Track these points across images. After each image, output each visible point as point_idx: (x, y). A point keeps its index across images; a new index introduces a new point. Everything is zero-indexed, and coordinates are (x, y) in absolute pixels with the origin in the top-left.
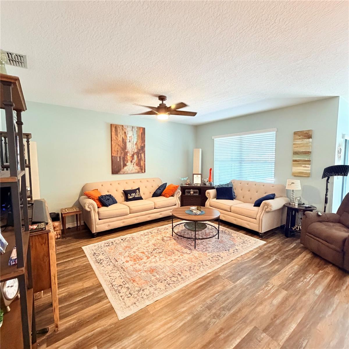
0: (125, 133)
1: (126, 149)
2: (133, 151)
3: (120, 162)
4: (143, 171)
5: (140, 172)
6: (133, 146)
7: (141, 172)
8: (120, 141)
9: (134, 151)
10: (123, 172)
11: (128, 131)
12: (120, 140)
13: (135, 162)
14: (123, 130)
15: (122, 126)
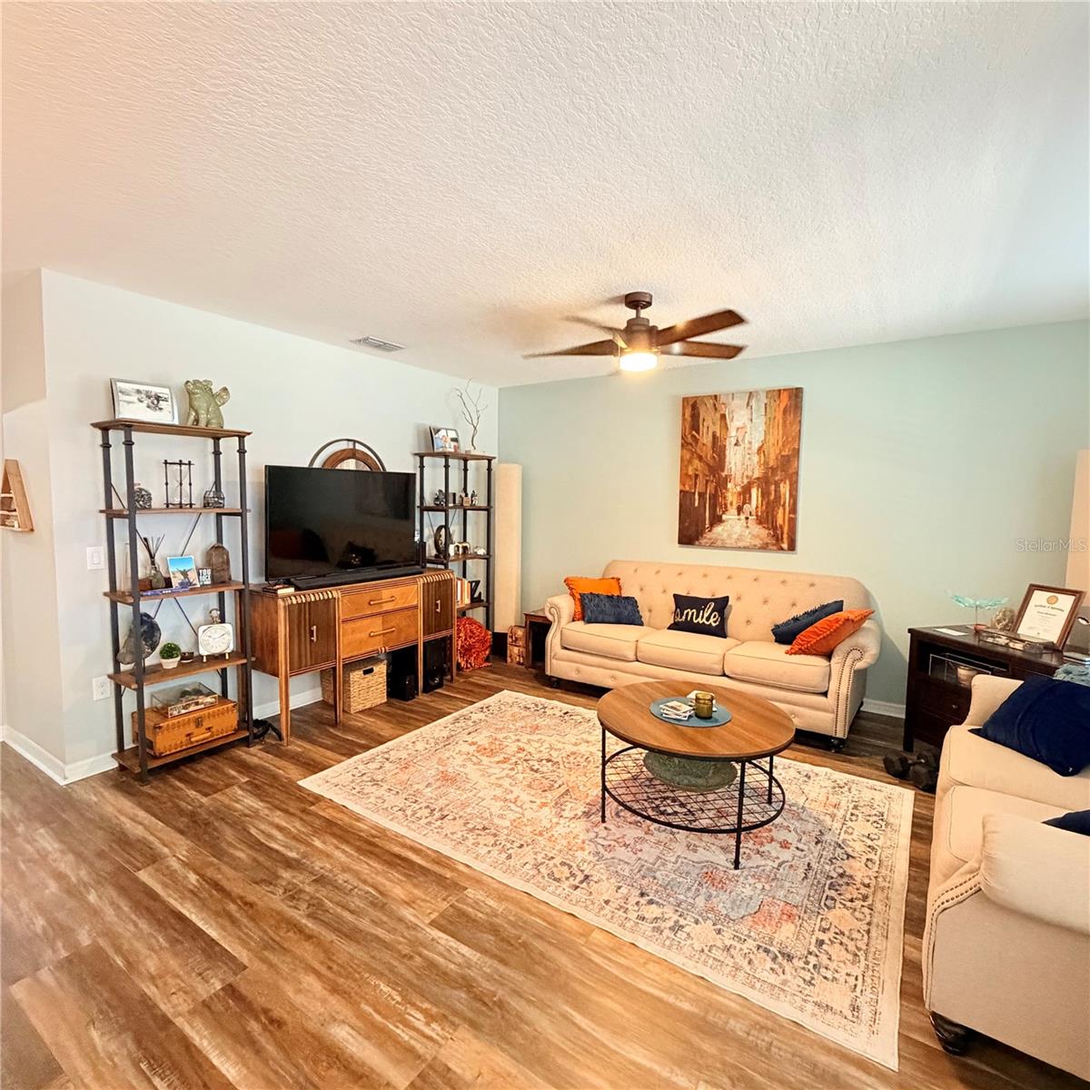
0: (723, 417)
1: (723, 470)
2: (745, 474)
3: (702, 509)
4: (785, 546)
5: (770, 547)
6: (749, 459)
7: (775, 548)
8: (704, 444)
9: (750, 474)
10: (710, 542)
11: (732, 411)
12: (705, 442)
13: (754, 513)
14: (716, 409)
15: (716, 396)
